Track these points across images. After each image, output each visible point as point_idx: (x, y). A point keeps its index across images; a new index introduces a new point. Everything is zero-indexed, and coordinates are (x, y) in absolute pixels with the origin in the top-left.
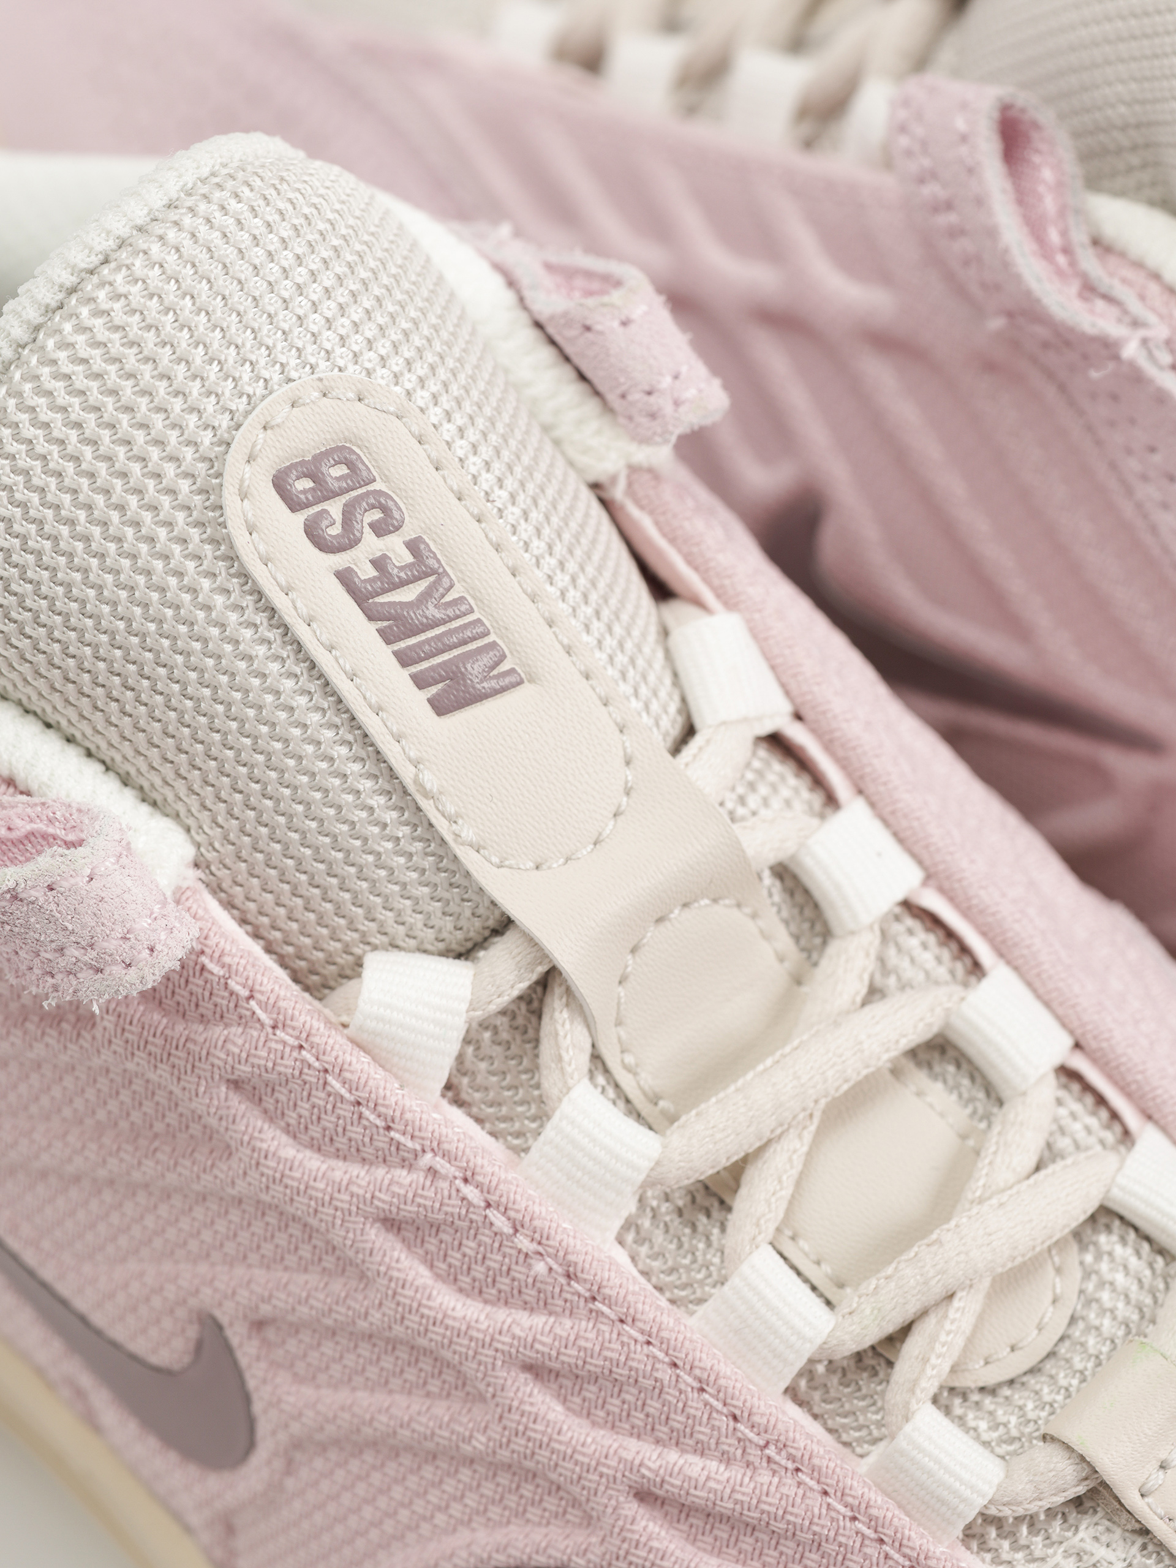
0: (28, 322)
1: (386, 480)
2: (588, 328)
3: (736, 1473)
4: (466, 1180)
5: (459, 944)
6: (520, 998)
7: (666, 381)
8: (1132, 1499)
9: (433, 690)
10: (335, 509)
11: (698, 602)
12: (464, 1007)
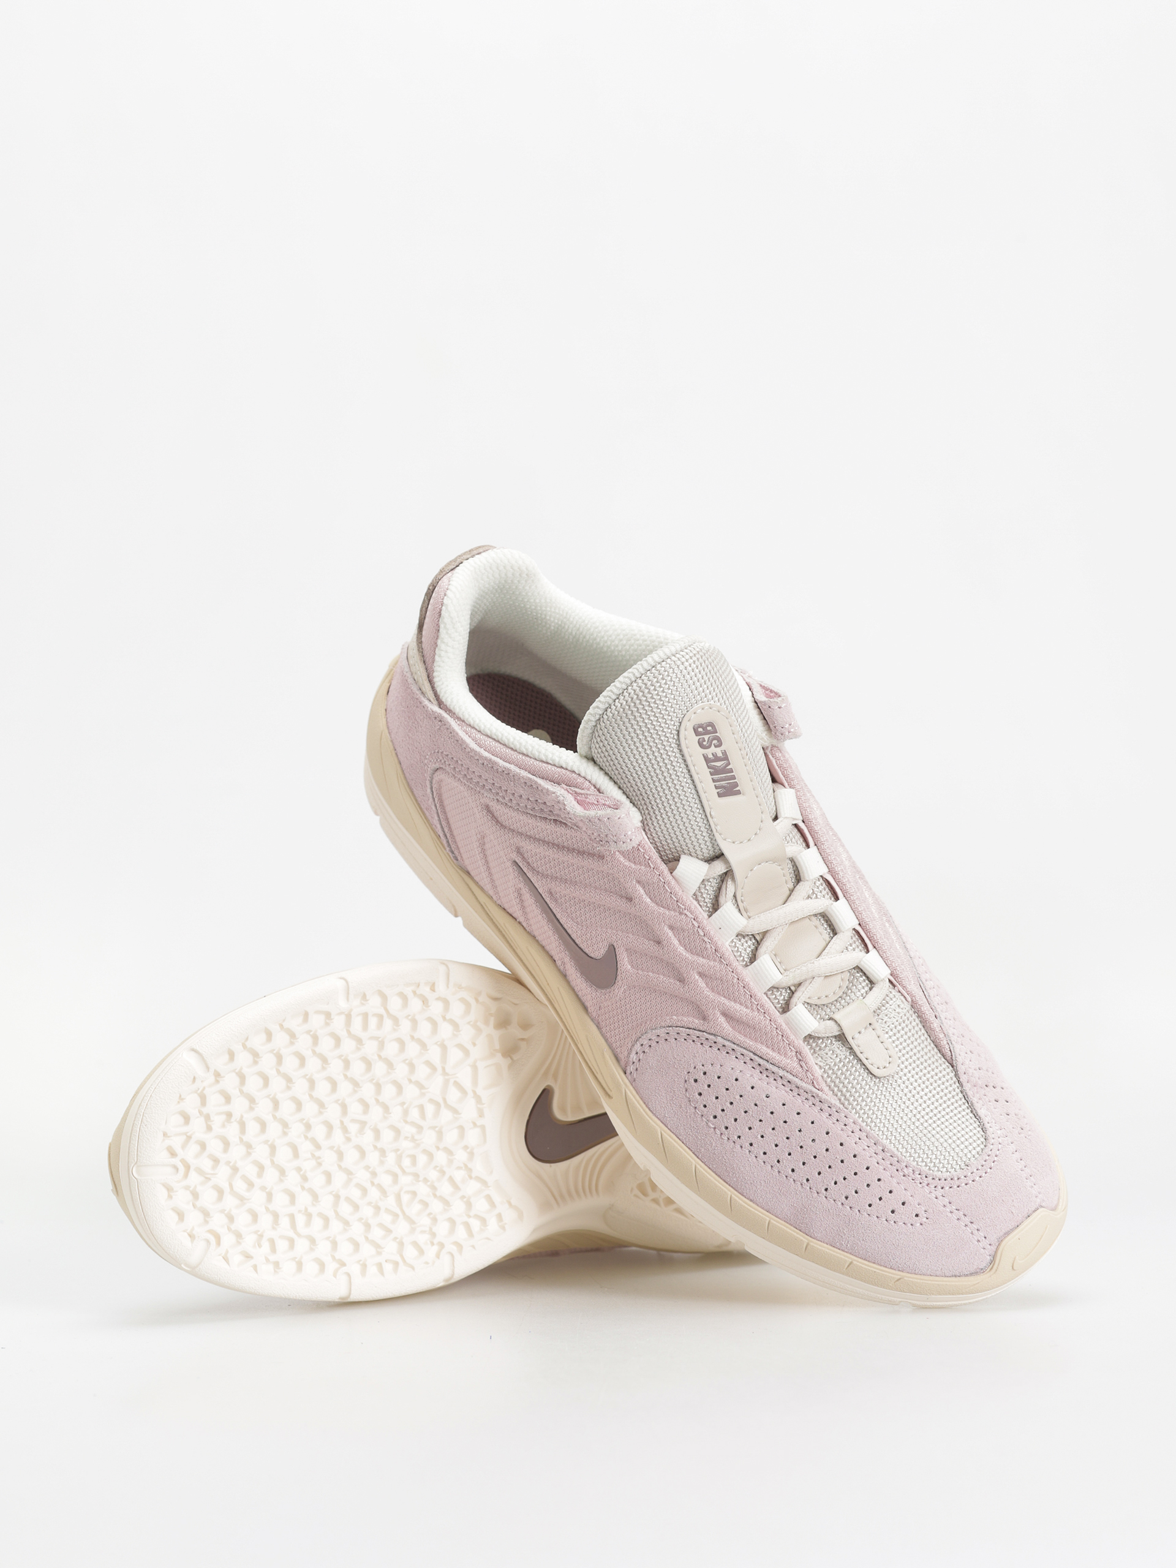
0: (640, 673)
1: (720, 734)
2: (770, 707)
3: (748, 1011)
4: (694, 919)
5: (707, 858)
6: (719, 876)
7: (787, 726)
8: (850, 1039)
9: (719, 790)
10: (706, 737)
11: (783, 785)
12: (704, 875)
